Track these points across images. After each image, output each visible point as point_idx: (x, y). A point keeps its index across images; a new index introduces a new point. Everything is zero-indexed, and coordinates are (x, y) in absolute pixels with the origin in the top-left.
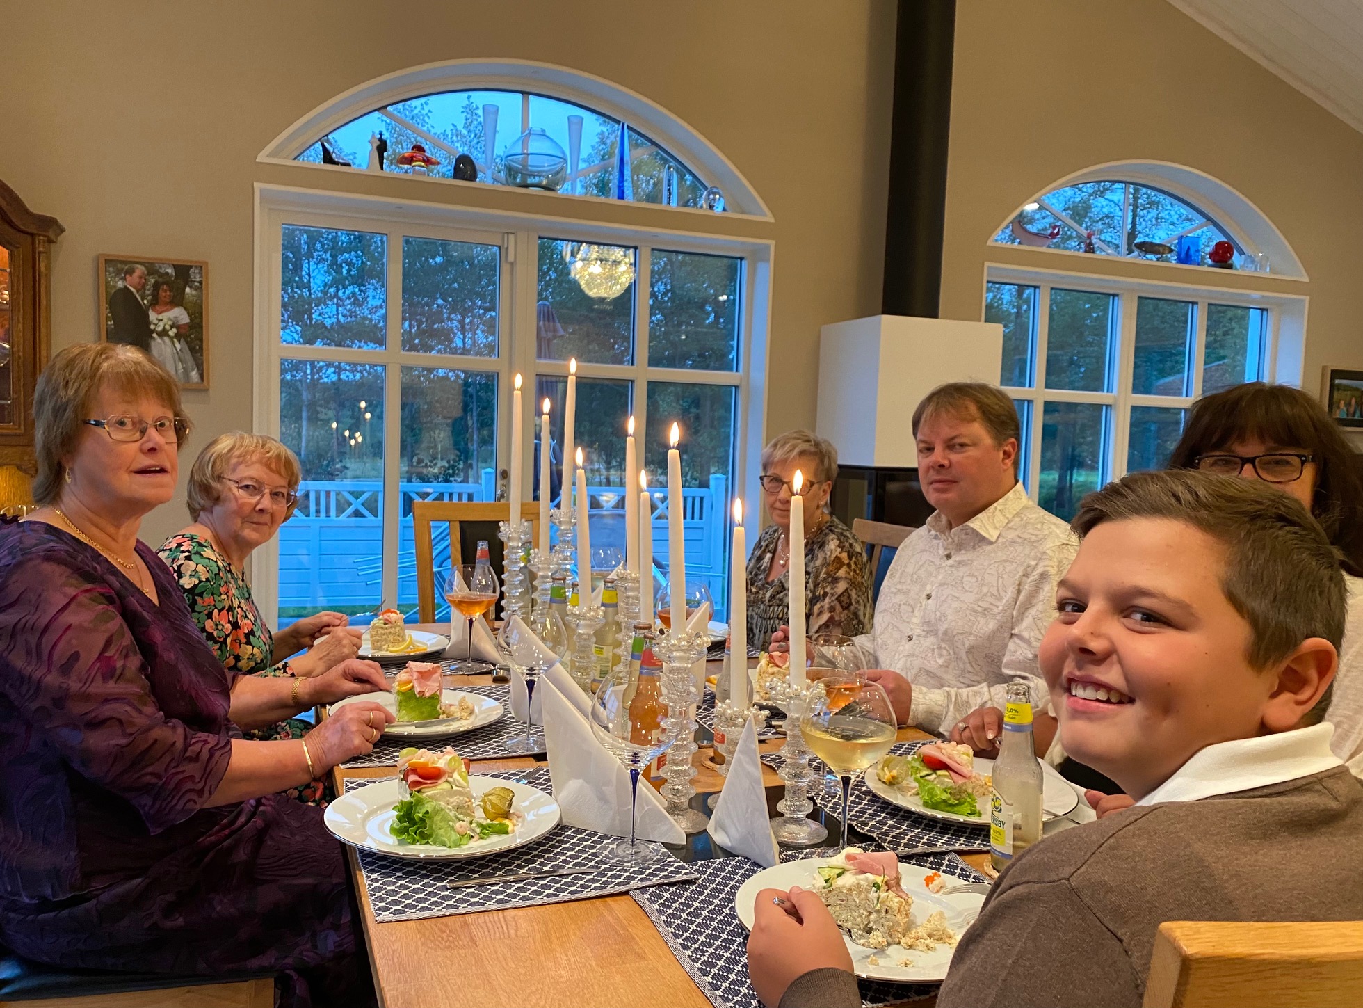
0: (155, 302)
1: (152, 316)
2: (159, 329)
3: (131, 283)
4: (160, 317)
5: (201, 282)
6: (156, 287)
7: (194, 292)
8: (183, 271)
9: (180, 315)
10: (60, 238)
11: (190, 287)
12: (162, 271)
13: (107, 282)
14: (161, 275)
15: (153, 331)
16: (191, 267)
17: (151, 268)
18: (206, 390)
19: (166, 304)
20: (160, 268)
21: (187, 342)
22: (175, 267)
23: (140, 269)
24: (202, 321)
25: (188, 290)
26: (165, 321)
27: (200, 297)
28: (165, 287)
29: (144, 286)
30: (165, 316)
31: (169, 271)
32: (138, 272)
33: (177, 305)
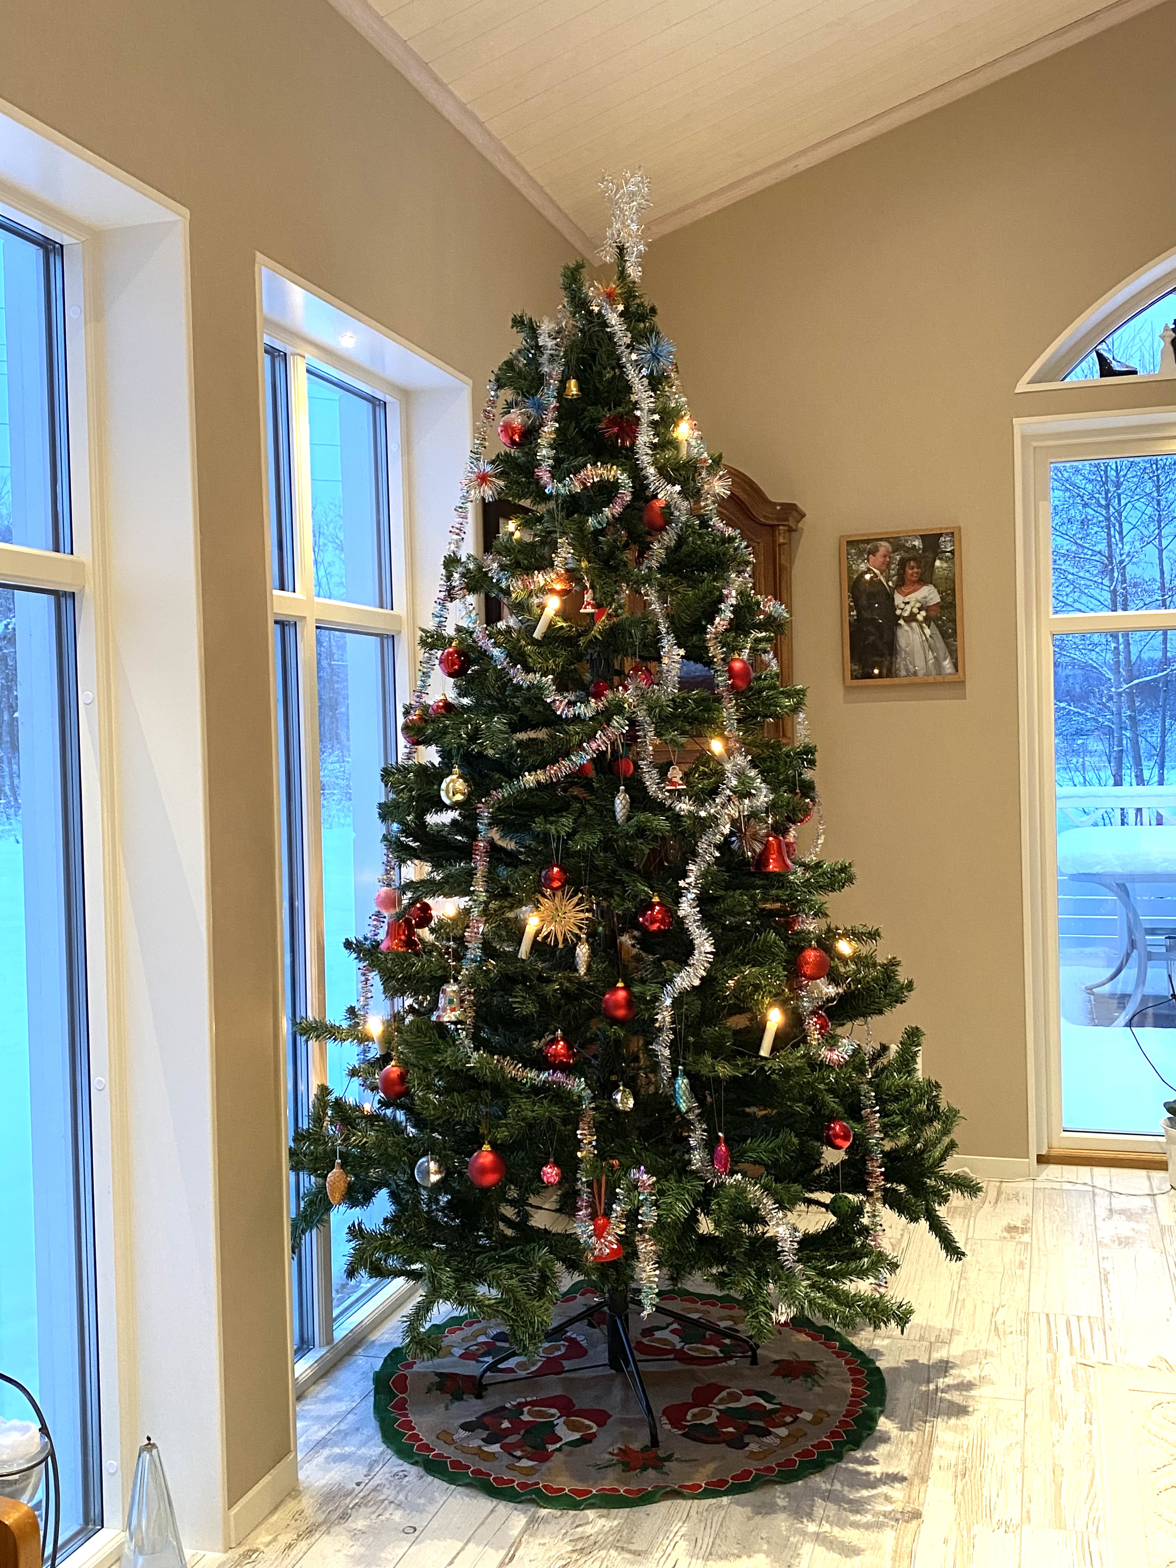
0: (901, 583)
1: (899, 599)
2: (906, 614)
3: (874, 565)
4: (907, 600)
5: (952, 552)
6: (903, 564)
7: (945, 565)
8: (932, 542)
9: (929, 594)
10: (800, 525)
11: (940, 559)
12: (908, 545)
13: (850, 567)
14: (908, 550)
15: (899, 617)
16: (941, 535)
17: (897, 544)
18: (963, 683)
19: (914, 582)
20: (907, 541)
21: (938, 626)
22: (923, 537)
23: (884, 547)
24: (954, 600)
25: (938, 563)
26: (912, 604)
27: (951, 569)
28: (912, 563)
29: (888, 565)
30: (912, 597)
31: (916, 543)
32: (882, 551)
33: (925, 583)
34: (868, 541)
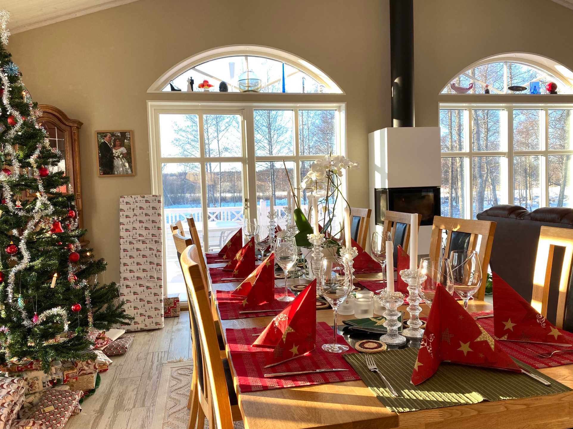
0: (115, 146)
1: (114, 151)
2: (117, 155)
3: (106, 140)
4: (116, 151)
6: (115, 141)
7: (128, 141)
8: (123, 134)
9: (123, 150)
10: (81, 127)
12: (116, 135)
14: (116, 136)
15: (114, 156)
16: (126, 132)
17: (113, 135)
18: (134, 176)
19: (119, 146)
21: (126, 160)
22: (121, 133)
23: (109, 135)
24: (131, 152)
25: (125, 141)
26: (118, 152)
27: (130, 143)
28: (118, 140)
29: (110, 141)
30: (118, 151)
31: (119, 135)
32: (108, 136)
33: (122, 147)
34: (104, 133)
